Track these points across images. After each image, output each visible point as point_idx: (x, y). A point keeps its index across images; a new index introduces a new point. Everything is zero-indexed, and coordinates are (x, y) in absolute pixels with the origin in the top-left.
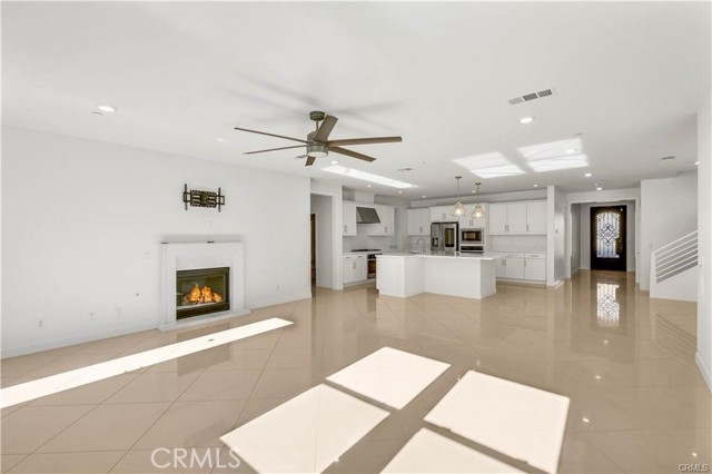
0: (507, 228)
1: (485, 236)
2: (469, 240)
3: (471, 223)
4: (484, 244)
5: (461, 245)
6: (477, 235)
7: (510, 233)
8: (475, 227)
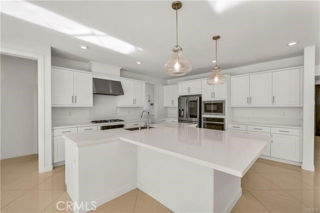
0: (249, 100)
1: (227, 108)
2: (210, 111)
3: (213, 94)
4: (227, 116)
5: (203, 116)
6: (219, 107)
7: (253, 104)
8: (218, 98)
